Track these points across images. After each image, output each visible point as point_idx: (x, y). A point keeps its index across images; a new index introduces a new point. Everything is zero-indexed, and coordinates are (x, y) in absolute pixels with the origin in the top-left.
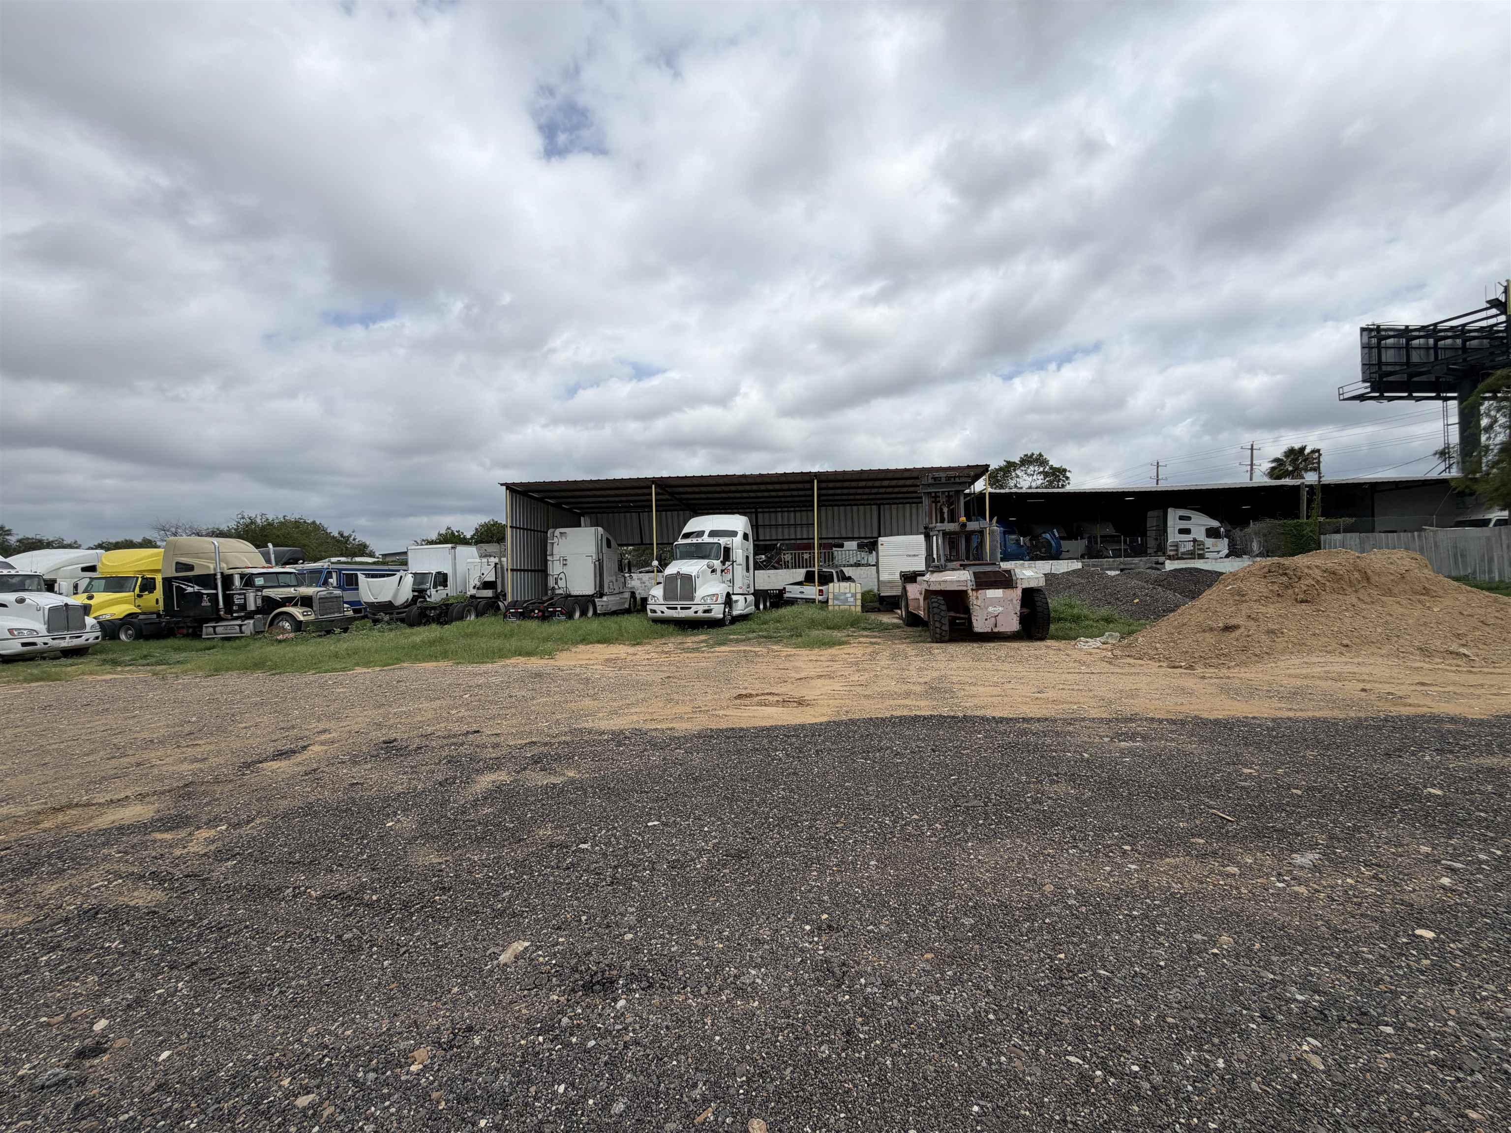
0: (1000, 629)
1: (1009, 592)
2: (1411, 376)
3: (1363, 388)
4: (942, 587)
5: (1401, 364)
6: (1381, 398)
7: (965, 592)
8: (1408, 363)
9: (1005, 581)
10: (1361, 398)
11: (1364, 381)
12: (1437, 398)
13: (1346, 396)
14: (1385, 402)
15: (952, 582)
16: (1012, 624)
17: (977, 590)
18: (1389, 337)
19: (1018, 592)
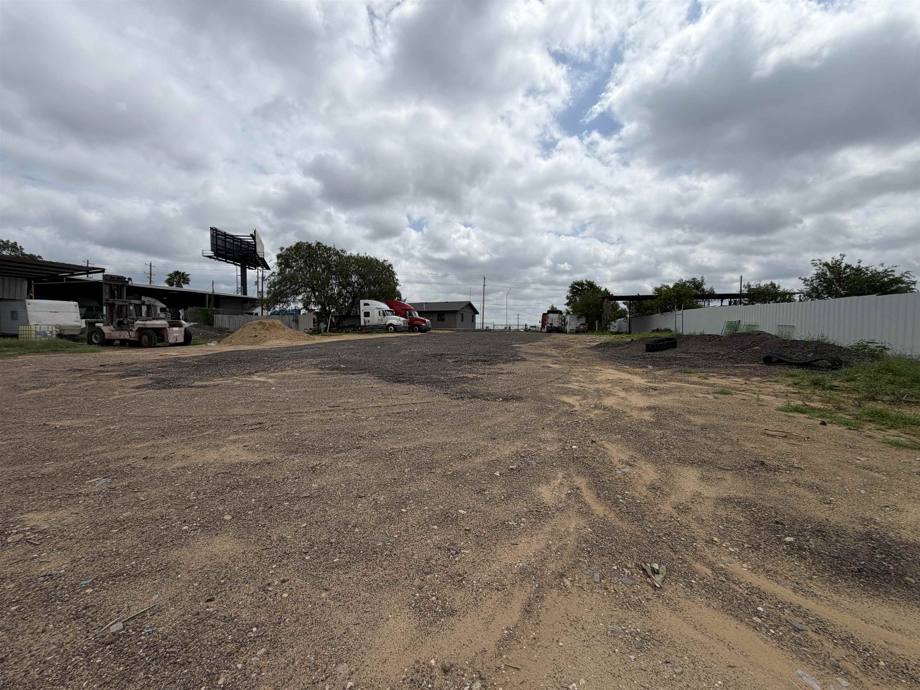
0: (178, 342)
1: (180, 328)
2: (226, 253)
3: (211, 253)
4: (154, 326)
5: (223, 247)
6: (217, 259)
7: (166, 328)
8: (225, 247)
9: (180, 326)
10: (210, 257)
11: (212, 251)
12: (233, 263)
13: (205, 255)
14: (217, 261)
15: (158, 324)
16: (181, 340)
17: (170, 328)
18: (220, 235)
19: (184, 328)
